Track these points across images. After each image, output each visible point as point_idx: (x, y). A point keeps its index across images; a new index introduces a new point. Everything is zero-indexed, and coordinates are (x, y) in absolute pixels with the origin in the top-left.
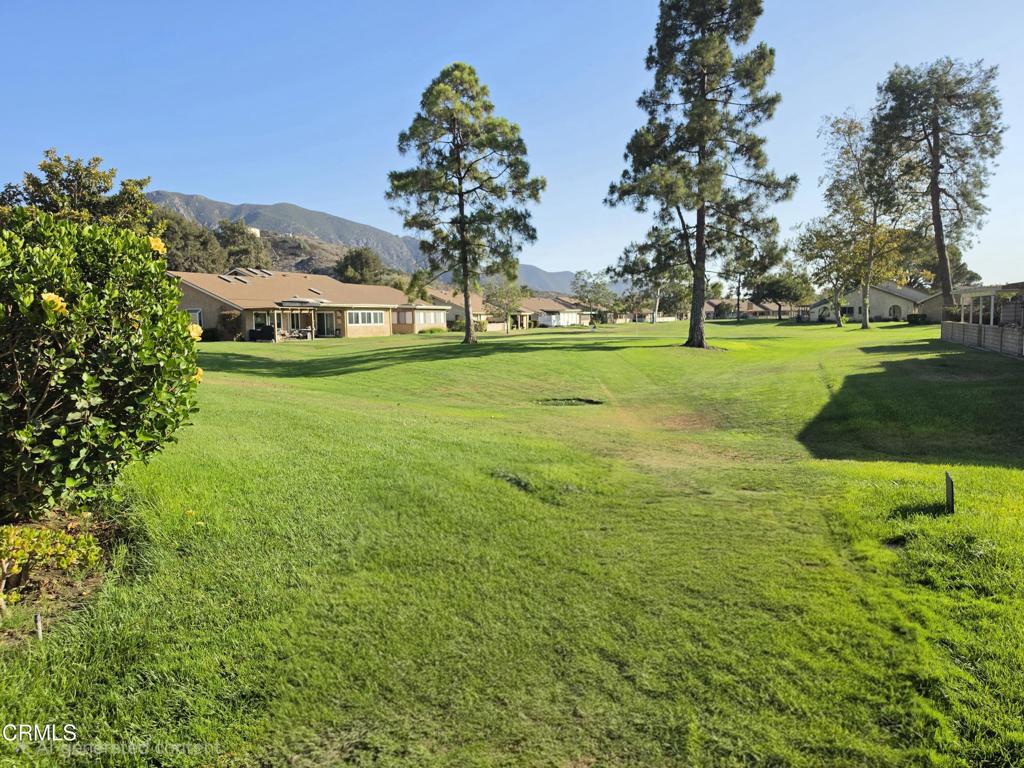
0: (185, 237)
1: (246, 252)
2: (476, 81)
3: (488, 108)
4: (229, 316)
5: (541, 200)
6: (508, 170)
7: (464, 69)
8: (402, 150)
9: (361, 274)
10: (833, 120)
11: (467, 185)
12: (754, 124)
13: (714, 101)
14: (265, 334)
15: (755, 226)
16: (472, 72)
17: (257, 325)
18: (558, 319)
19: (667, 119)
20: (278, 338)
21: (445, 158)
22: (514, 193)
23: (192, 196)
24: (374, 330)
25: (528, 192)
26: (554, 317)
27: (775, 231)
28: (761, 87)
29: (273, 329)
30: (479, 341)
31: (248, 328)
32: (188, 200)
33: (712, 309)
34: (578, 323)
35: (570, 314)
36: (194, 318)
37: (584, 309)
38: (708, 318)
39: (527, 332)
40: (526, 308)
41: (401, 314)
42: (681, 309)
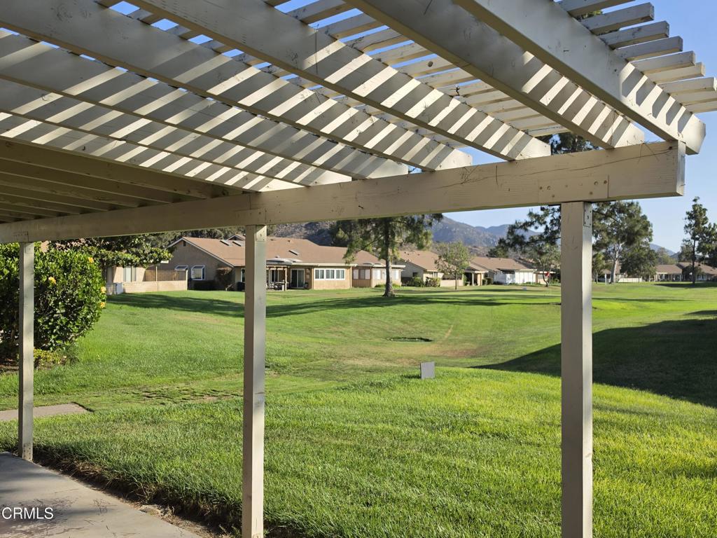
4: (223, 271)
9: (350, 236)
17: (243, 279)
18: (513, 277)
24: (336, 284)
26: (508, 276)
30: (396, 294)
31: (236, 281)
33: (680, 271)
34: (534, 281)
35: (526, 274)
36: (200, 273)
37: (540, 269)
38: (677, 280)
39: (477, 288)
40: (482, 266)
41: (362, 271)
42: (644, 270)
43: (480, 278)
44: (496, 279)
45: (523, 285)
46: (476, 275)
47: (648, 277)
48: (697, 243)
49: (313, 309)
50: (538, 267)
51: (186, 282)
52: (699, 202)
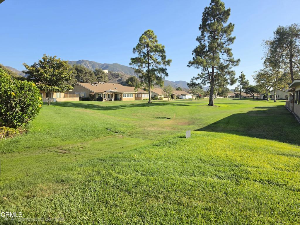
0: (86, 73)
1: (102, 77)
2: (154, 34)
3: (156, 41)
4: (92, 94)
5: (170, 65)
6: (161, 57)
7: (150, 31)
8: (134, 52)
9: (133, 84)
10: (266, 41)
11: (150, 61)
12: (229, 45)
13: (218, 39)
14: (100, 99)
15: (229, 73)
16: (152, 32)
17: (99, 97)
18: (185, 97)
19: (204, 44)
20: (104, 100)
21: (145, 54)
22: (163, 63)
23: (91, 61)
24: (130, 99)
25: (167, 63)
26: (184, 96)
27: (235, 74)
28: (229, 35)
29: (102, 98)
30: (152, 102)
31: (96, 98)
32: (90, 62)
33: (235, 95)
34: (192, 98)
35: (189, 96)
36: (84, 95)
37: (193, 94)
38: (234, 97)
39: (174, 100)
40: (176, 93)
41: (138, 95)
42: (224, 95)
43: (175, 97)
44: (180, 97)
45: (188, 99)
46: (174, 96)
47: (225, 97)
48: (242, 86)
49: (125, 107)
50: (193, 93)
51: (79, 98)
52: (243, 73)
